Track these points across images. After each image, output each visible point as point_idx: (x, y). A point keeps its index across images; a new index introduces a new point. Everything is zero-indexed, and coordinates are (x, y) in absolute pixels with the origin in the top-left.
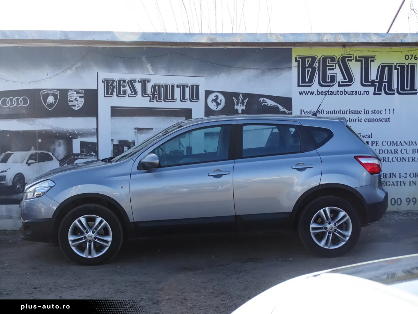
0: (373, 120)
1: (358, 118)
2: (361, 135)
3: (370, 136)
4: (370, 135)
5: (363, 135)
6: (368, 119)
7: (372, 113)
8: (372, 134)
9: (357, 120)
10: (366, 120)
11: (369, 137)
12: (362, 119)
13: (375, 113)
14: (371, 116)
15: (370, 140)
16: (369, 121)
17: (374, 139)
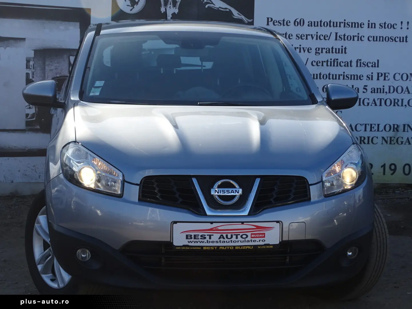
0: (381, 38)
1: (358, 34)
2: (362, 62)
3: (376, 65)
4: (375, 63)
5: (364, 63)
6: (374, 37)
7: (381, 27)
8: (378, 61)
9: (356, 38)
10: (370, 39)
11: (374, 66)
12: (364, 37)
13: (385, 28)
14: (378, 32)
15: (375, 71)
16: (375, 40)
17: (381, 70)
